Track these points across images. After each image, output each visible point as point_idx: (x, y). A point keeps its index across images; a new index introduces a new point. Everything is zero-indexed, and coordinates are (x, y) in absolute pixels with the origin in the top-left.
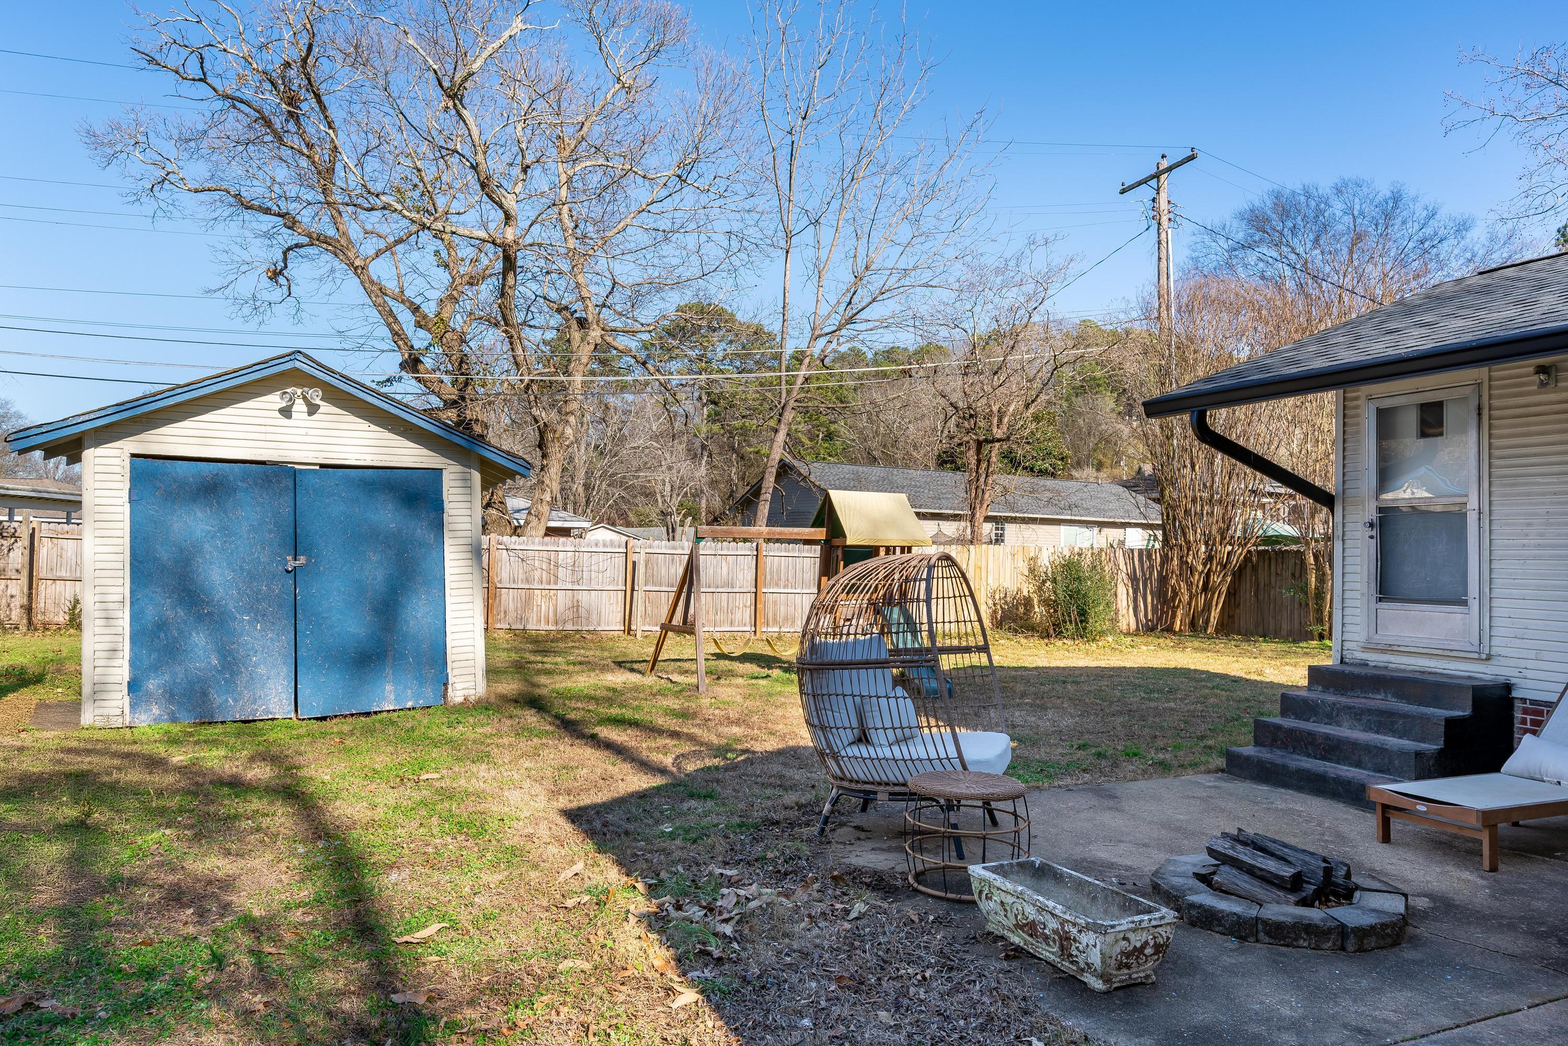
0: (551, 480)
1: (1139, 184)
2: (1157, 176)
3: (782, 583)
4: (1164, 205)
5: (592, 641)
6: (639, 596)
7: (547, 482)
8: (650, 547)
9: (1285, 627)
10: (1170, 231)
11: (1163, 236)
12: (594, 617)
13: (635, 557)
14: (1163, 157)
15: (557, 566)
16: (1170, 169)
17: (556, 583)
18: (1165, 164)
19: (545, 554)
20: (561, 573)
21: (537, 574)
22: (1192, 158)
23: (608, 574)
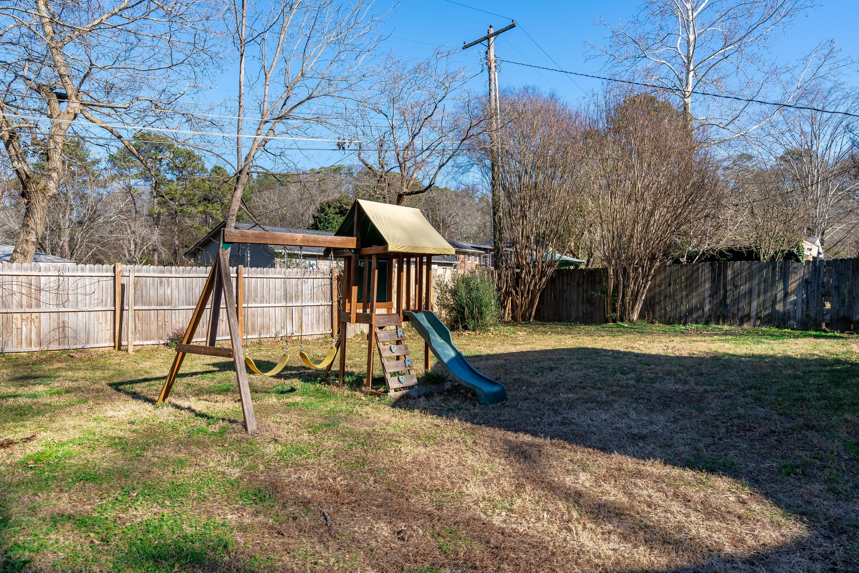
0: (36, 224)
1: (476, 43)
2: (488, 38)
3: (259, 299)
4: (492, 57)
5: (81, 359)
6: (129, 315)
7: (32, 225)
8: (139, 271)
9: (573, 315)
10: (496, 73)
11: (493, 76)
12: (82, 336)
13: (124, 281)
14: (491, 27)
15: (39, 290)
16: (497, 33)
17: (38, 306)
18: (492, 31)
19: (24, 279)
20: (44, 296)
21: (16, 298)
22: (513, 26)
23: (96, 295)
